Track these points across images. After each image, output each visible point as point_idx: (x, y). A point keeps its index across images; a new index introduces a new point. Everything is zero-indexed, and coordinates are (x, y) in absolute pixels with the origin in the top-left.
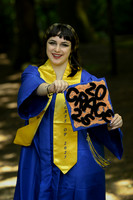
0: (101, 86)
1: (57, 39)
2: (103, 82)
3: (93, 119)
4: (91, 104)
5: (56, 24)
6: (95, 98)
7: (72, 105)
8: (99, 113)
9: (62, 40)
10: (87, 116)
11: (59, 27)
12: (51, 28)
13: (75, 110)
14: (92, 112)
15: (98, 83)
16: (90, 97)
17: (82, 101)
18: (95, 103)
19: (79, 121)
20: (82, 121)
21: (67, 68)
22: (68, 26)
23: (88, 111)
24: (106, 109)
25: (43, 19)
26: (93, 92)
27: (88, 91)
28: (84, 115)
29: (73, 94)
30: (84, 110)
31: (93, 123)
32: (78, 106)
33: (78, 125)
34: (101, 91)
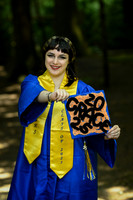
0: (100, 98)
1: (55, 52)
2: (102, 94)
3: (91, 128)
4: (90, 113)
5: (54, 38)
6: (94, 108)
7: (72, 114)
8: (97, 122)
9: (60, 53)
10: (86, 124)
11: (57, 40)
12: (50, 41)
13: (75, 119)
14: (90, 121)
15: (96, 95)
16: (89, 107)
17: (81, 111)
18: (93, 113)
19: (77, 129)
20: (81, 129)
21: (65, 78)
22: (66, 39)
23: (87, 120)
24: (104, 119)
25: (38, 33)
26: (92, 103)
27: (87, 101)
28: (82, 123)
29: (73, 104)
30: (83, 119)
31: (91, 131)
32: (77, 115)
33: (76, 133)
34: (100, 102)
